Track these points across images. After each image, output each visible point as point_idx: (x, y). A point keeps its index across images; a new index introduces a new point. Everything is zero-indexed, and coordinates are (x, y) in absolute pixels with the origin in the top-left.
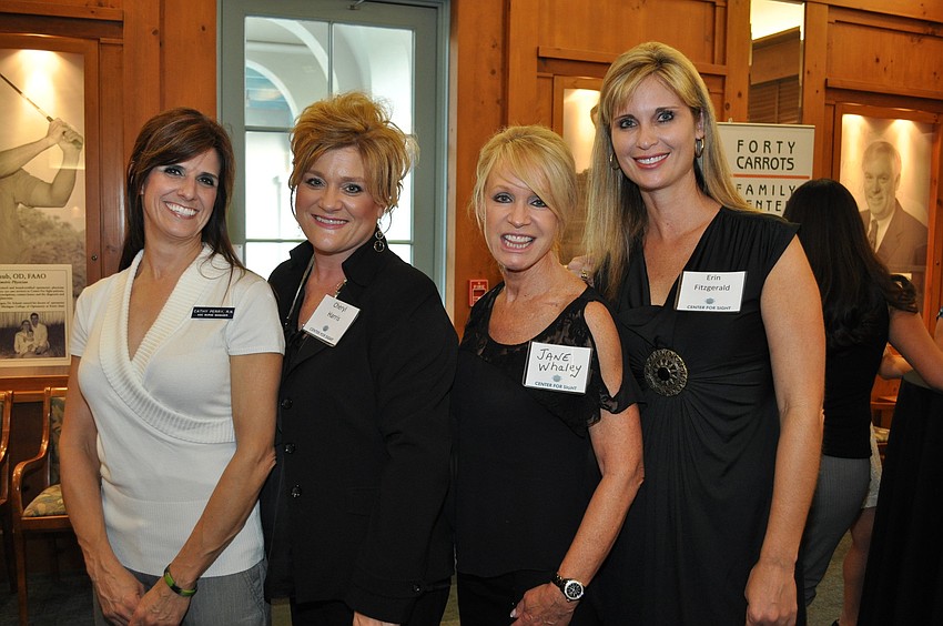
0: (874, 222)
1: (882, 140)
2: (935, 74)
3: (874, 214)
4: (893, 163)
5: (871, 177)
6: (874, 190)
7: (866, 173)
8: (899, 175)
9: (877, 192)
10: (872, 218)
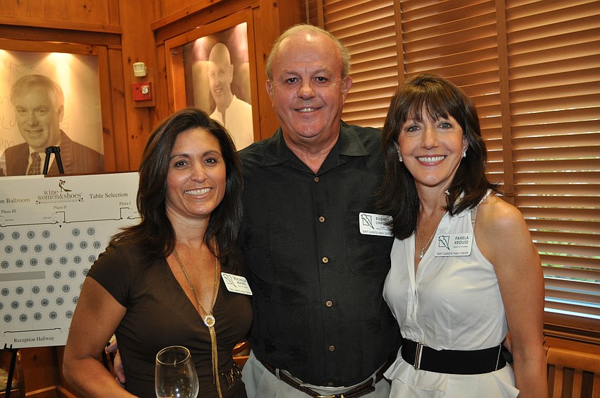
0: (34, 155)
1: (34, 72)
2: (85, 7)
3: (34, 147)
4: (52, 96)
5: (24, 111)
6: (31, 123)
7: (17, 107)
8: (62, 107)
9: (34, 126)
10: (32, 151)
